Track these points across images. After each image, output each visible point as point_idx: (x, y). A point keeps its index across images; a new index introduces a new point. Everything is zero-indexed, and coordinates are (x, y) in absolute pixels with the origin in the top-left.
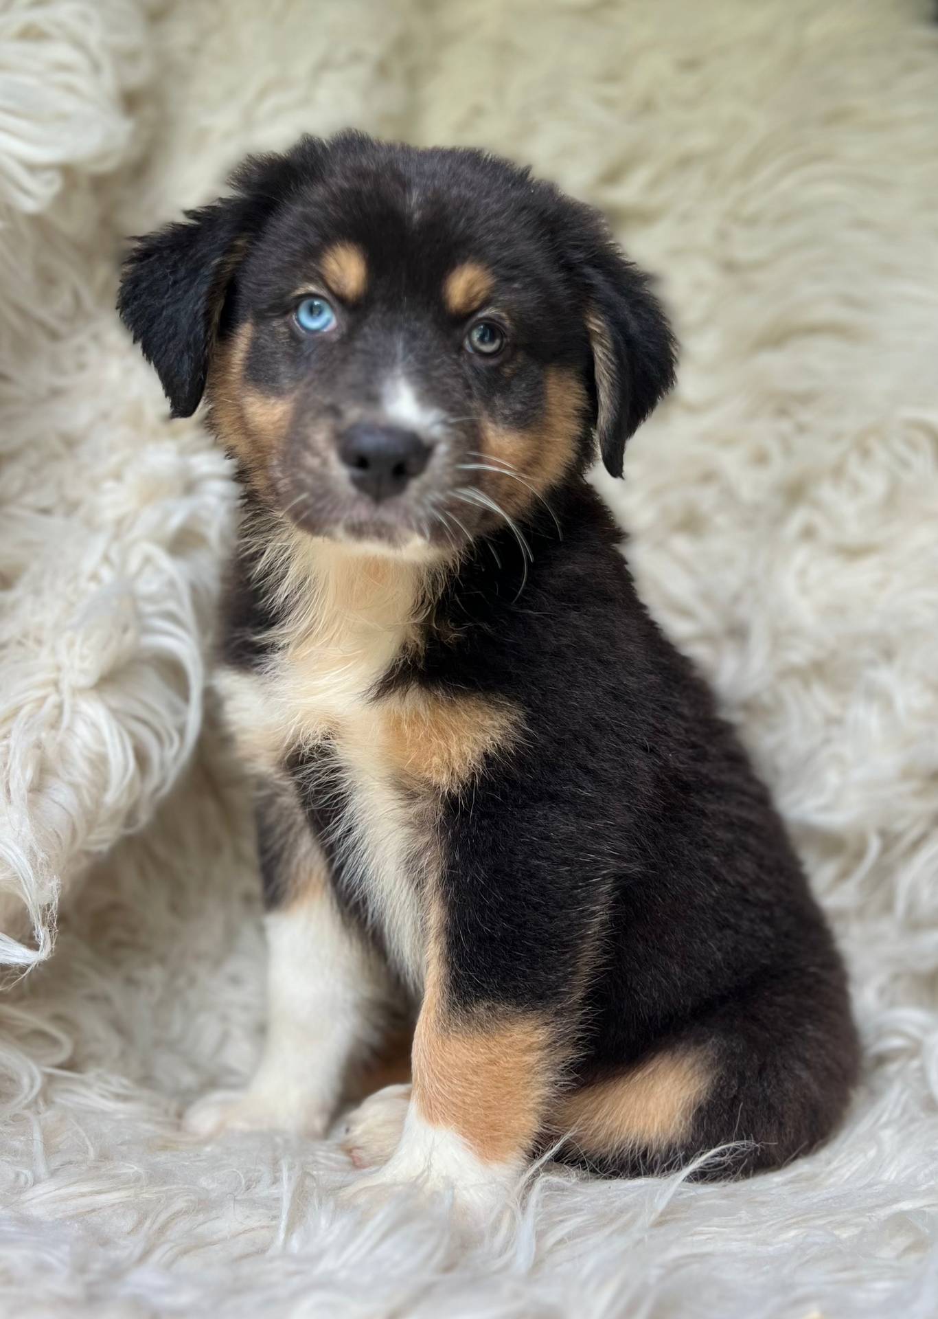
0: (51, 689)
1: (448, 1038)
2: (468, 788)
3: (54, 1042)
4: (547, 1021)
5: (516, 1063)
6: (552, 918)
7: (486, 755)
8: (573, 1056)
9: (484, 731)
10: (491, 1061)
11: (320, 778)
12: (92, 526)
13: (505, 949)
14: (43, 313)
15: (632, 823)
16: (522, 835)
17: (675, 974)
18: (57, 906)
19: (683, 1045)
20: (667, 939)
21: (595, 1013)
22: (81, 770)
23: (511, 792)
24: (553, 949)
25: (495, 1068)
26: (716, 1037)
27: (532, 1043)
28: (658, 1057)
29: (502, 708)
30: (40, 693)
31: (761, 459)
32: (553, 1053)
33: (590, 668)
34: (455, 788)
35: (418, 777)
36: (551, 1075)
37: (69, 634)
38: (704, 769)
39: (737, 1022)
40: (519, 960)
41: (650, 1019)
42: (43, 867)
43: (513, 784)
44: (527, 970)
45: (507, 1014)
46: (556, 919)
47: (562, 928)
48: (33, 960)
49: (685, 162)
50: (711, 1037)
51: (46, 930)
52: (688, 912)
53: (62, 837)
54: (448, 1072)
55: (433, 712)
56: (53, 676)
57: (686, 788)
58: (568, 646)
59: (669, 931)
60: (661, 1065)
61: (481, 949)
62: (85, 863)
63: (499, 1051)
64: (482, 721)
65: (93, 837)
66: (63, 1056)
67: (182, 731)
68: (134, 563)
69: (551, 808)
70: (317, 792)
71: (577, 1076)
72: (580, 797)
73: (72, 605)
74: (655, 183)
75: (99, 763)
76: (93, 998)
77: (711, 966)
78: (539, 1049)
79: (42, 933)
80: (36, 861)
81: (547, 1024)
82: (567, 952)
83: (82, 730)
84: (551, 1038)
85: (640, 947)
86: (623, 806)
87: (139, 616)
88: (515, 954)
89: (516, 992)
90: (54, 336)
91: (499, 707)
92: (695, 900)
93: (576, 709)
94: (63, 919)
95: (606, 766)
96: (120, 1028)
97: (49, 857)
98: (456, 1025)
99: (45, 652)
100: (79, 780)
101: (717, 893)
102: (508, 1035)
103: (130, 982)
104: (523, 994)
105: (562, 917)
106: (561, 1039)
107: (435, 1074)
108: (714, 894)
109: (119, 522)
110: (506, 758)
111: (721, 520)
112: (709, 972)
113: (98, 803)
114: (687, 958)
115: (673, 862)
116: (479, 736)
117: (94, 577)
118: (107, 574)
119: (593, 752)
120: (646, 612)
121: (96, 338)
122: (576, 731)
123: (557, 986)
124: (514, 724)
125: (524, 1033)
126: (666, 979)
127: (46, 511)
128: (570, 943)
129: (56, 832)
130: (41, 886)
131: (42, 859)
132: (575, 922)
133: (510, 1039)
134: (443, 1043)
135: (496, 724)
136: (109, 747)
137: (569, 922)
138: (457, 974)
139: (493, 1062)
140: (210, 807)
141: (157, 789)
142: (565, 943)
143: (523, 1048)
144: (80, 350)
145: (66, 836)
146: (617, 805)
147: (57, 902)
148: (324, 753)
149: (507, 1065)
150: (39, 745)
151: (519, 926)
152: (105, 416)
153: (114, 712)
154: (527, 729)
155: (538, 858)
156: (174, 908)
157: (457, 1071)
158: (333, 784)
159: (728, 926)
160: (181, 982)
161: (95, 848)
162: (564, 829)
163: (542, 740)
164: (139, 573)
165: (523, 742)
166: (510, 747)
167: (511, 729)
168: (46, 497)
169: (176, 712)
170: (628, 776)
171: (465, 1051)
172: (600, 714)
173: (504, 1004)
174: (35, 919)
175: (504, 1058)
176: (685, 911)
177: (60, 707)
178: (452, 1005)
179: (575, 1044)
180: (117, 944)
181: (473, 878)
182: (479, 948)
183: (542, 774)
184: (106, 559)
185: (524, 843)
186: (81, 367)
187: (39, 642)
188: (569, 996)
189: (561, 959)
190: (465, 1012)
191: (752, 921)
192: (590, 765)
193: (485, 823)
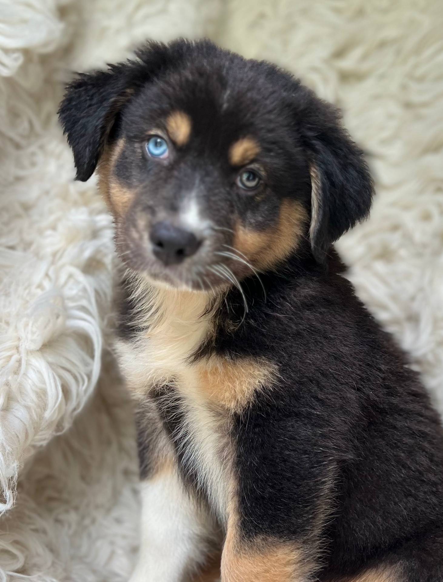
0: (14, 351)
1: (240, 557)
2: (246, 410)
3: (14, 556)
4: (298, 547)
5: (281, 572)
6: (299, 486)
7: (256, 391)
8: (316, 568)
9: (255, 378)
10: (265, 571)
11: (169, 404)
12: (38, 256)
13: (272, 504)
14: (12, 134)
15: (347, 430)
16: (279, 437)
17: (379, 522)
18: (17, 478)
19: (383, 564)
20: (374, 501)
21: (327, 542)
22: (31, 399)
23: (272, 412)
24: (300, 504)
25: (268, 575)
26: (402, 560)
27: (290, 560)
28: (368, 571)
29: (264, 365)
30: (9, 353)
31: (427, 217)
32: (303, 566)
33: (319, 341)
34: (239, 410)
35: (218, 404)
36: (301, 579)
37: (25, 319)
38: (395, 401)
39: (414, 552)
40: (280, 511)
41: (364, 548)
42: (9, 455)
43: (272, 407)
44: (285, 517)
45: (274, 543)
46: (301, 486)
47: (305, 491)
48: (2, 509)
49: (382, 45)
50: (399, 560)
51: (10, 492)
52: (387, 485)
53: (20, 437)
54: (241, 577)
55: (225, 367)
56: (16, 343)
57: (382, 412)
58: (304, 330)
59: (376, 497)
60: (370, 576)
61: (257, 504)
62: (33, 452)
63: (270, 565)
64: (254, 372)
65: (37, 437)
66: (19, 565)
67: (89, 376)
68: (63, 278)
69: (296, 421)
70: (168, 412)
71: (318, 579)
72: (313, 414)
73: (27, 302)
74: (365, 57)
75: (42, 394)
76: (36, 531)
77: (400, 518)
78: (295, 563)
79: (8, 494)
80: (5, 451)
81: (298, 549)
82: (308, 506)
83: (32, 375)
84: (301, 557)
85: (358, 506)
86: (341, 420)
87: (65, 309)
88: (277, 507)
89: (279, 529)
90: (18, 146)
91: (262, 364)
92: (391, 478)
93: (310, 364)
94: (20, 485)
95: (330, 397)
96: (52, 549)
97: (12, 449)
98: (245, 549)
99: (11, 330)
100: (30, 404)
101: (404, 475)
102: (275, 555)
103: (57, 521)
104: (283, 531)
105: (304, 485)
106: (308, 557)
107: (233, 578)
108: (402, 475)
109: (54, 255)
110: (266, 393)
111: (403, 252)
112: (399, 522)
113: (41, 417)
114: (386, 513)
115: (377, 456)
116: (252, 381)
117: (40, 286)
118: (47, 285)
119: (321, 388)
120: (364, 307)
121: (42, 147)
122: (310, 377)
123: (303, 526)
124: (272, 373)
125: (285, 554)
126: (373, 525)
127: (12, 248)
128: (310, 500)
129: (16, 434)
130: (8, 466)
131: (9, 450)
132: (312, 488)
133: (276, 558)
134: (238, 560)
135: (261, 374)
136: (48, 385)
137: (309, 488)
138: (244, 519)
139: (267, 571)
140: (105, 419)
141: (75, 409)
142: (307, 500)
143: (284, 562)
144: (33, 154)
145: (22, 436)
146: (337, 419)
147: (17, 475)
148: (171, 390)
149: (275, 573)
150: (7, 384)
151: (279, 490)
152: (47, 193)
153: (50, 364)
154: (280, 376)
155: (288, 450)
156: (83, 478)
157: (246, 577)
158: (176, 408)
159: (411, 495)
160: (87, 521)
161: (39, 444)
162: (303, 433)
163: (289, 382)
164: (66, 283)
165: (278, 383)
166: (270, 386)
167: (270, 376)
168: (12, 240)
169: (86, 364)
170: (344, 403)
171: (250, 565)
172: (324, 367)
173: (272, 537)
174: (4, 485)
175: (273, 569)
176: (384, 485)
177: (19, 361)
178: (242, 538)
179: (317, 560)
180: (51, 499)
181: (251, 463)
182: (256, 504)
183: (291, 401)
184: (47, 275)
185: (280, 441)
186: (33, 164)
187: (8, 323)
188: (311, 532)
189: (305, 510)
190: (249, 542)
191: (425, 493)
192: (320, 396)
193: (257, 430)
